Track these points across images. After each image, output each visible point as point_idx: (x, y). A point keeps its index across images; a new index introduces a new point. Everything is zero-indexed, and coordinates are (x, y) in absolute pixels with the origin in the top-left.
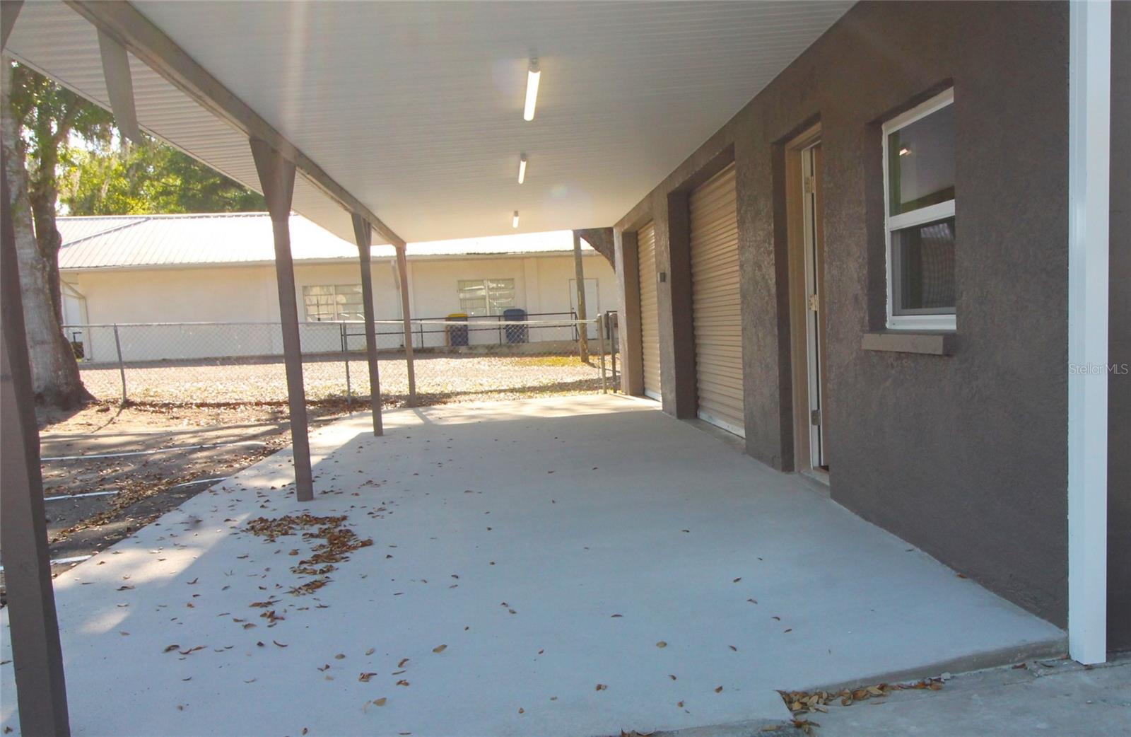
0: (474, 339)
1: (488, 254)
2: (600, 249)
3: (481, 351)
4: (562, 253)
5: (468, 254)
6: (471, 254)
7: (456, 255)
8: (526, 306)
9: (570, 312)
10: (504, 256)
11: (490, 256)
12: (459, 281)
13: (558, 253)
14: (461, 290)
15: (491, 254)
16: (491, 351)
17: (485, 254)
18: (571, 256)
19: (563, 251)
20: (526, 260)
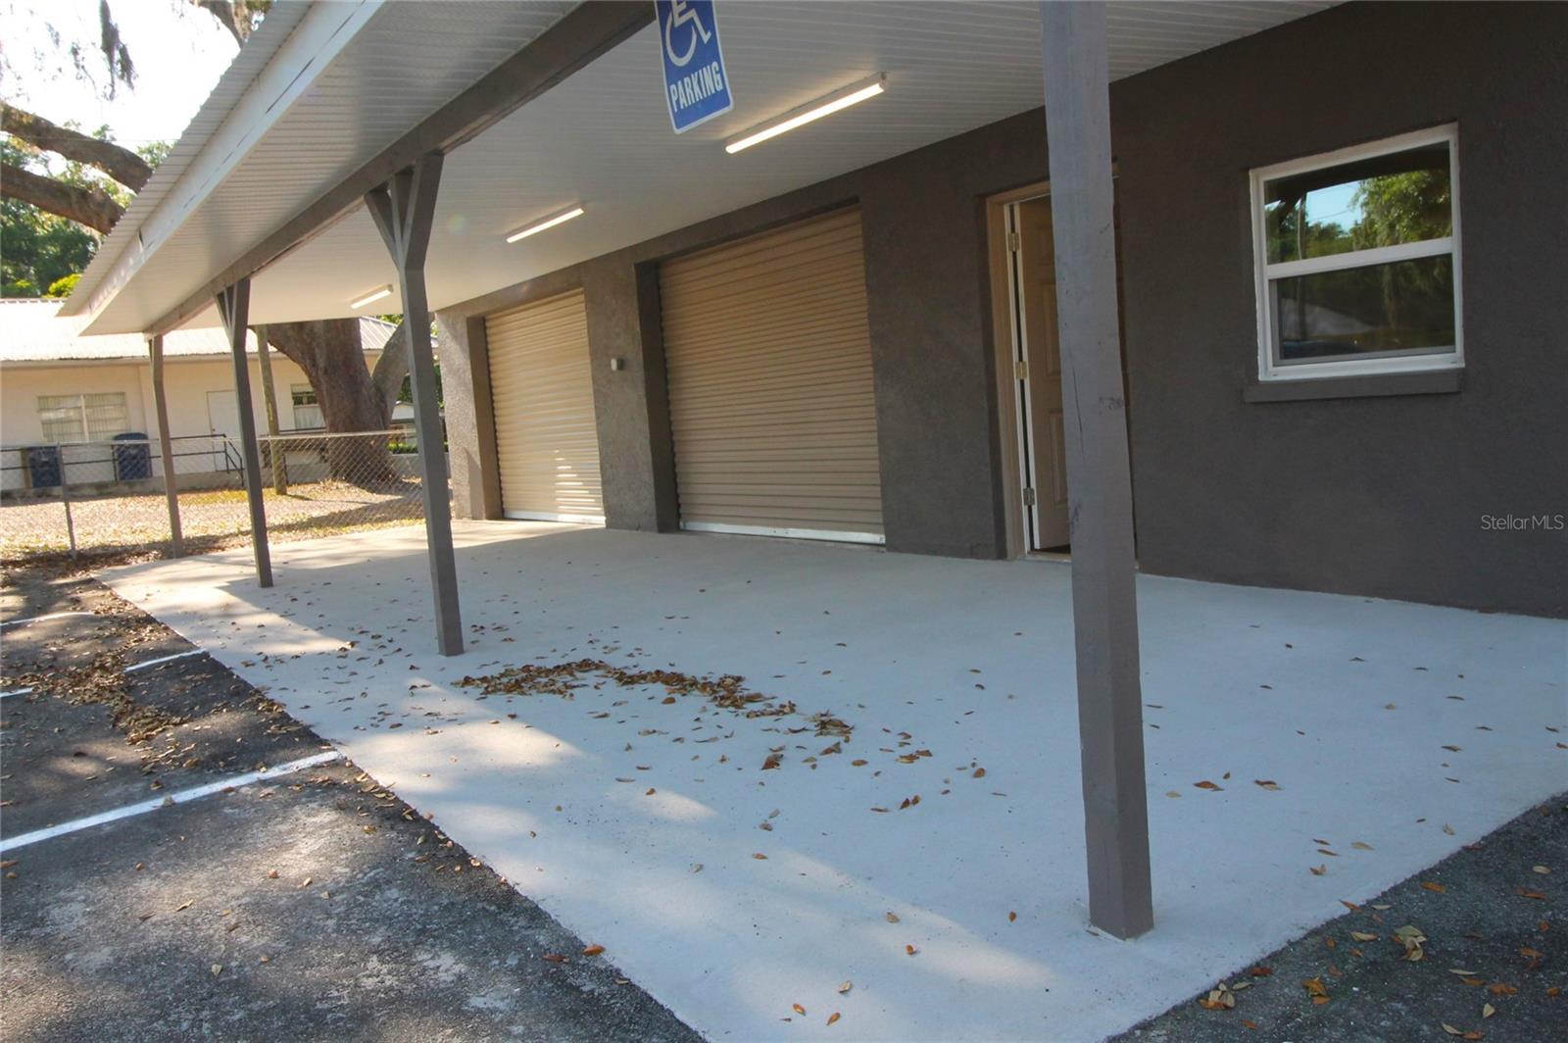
0: (72, 475)
1: (92, 359)
2: (286, 350)
3: (87, 491)
4: (203, 358)
5: (61, 359)
6: (65, 359)
7: (42, 361)
8: (146, 430)
9: (210, 434)
10: (119, 361)
11: (97, 362)
12: (39, 398)
13: (197, 358)
14: (42, 410)
15: (96, 359)
16: (102, 491)
17: (87, 359)
18: (227, 361)
19: (204, 355)
20: (141, 368)
